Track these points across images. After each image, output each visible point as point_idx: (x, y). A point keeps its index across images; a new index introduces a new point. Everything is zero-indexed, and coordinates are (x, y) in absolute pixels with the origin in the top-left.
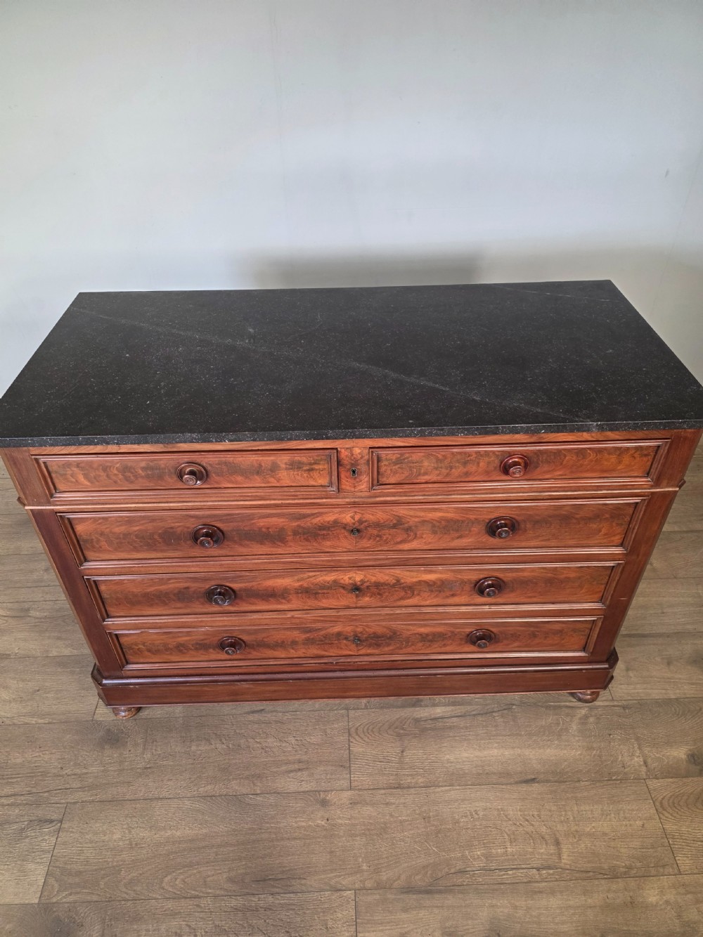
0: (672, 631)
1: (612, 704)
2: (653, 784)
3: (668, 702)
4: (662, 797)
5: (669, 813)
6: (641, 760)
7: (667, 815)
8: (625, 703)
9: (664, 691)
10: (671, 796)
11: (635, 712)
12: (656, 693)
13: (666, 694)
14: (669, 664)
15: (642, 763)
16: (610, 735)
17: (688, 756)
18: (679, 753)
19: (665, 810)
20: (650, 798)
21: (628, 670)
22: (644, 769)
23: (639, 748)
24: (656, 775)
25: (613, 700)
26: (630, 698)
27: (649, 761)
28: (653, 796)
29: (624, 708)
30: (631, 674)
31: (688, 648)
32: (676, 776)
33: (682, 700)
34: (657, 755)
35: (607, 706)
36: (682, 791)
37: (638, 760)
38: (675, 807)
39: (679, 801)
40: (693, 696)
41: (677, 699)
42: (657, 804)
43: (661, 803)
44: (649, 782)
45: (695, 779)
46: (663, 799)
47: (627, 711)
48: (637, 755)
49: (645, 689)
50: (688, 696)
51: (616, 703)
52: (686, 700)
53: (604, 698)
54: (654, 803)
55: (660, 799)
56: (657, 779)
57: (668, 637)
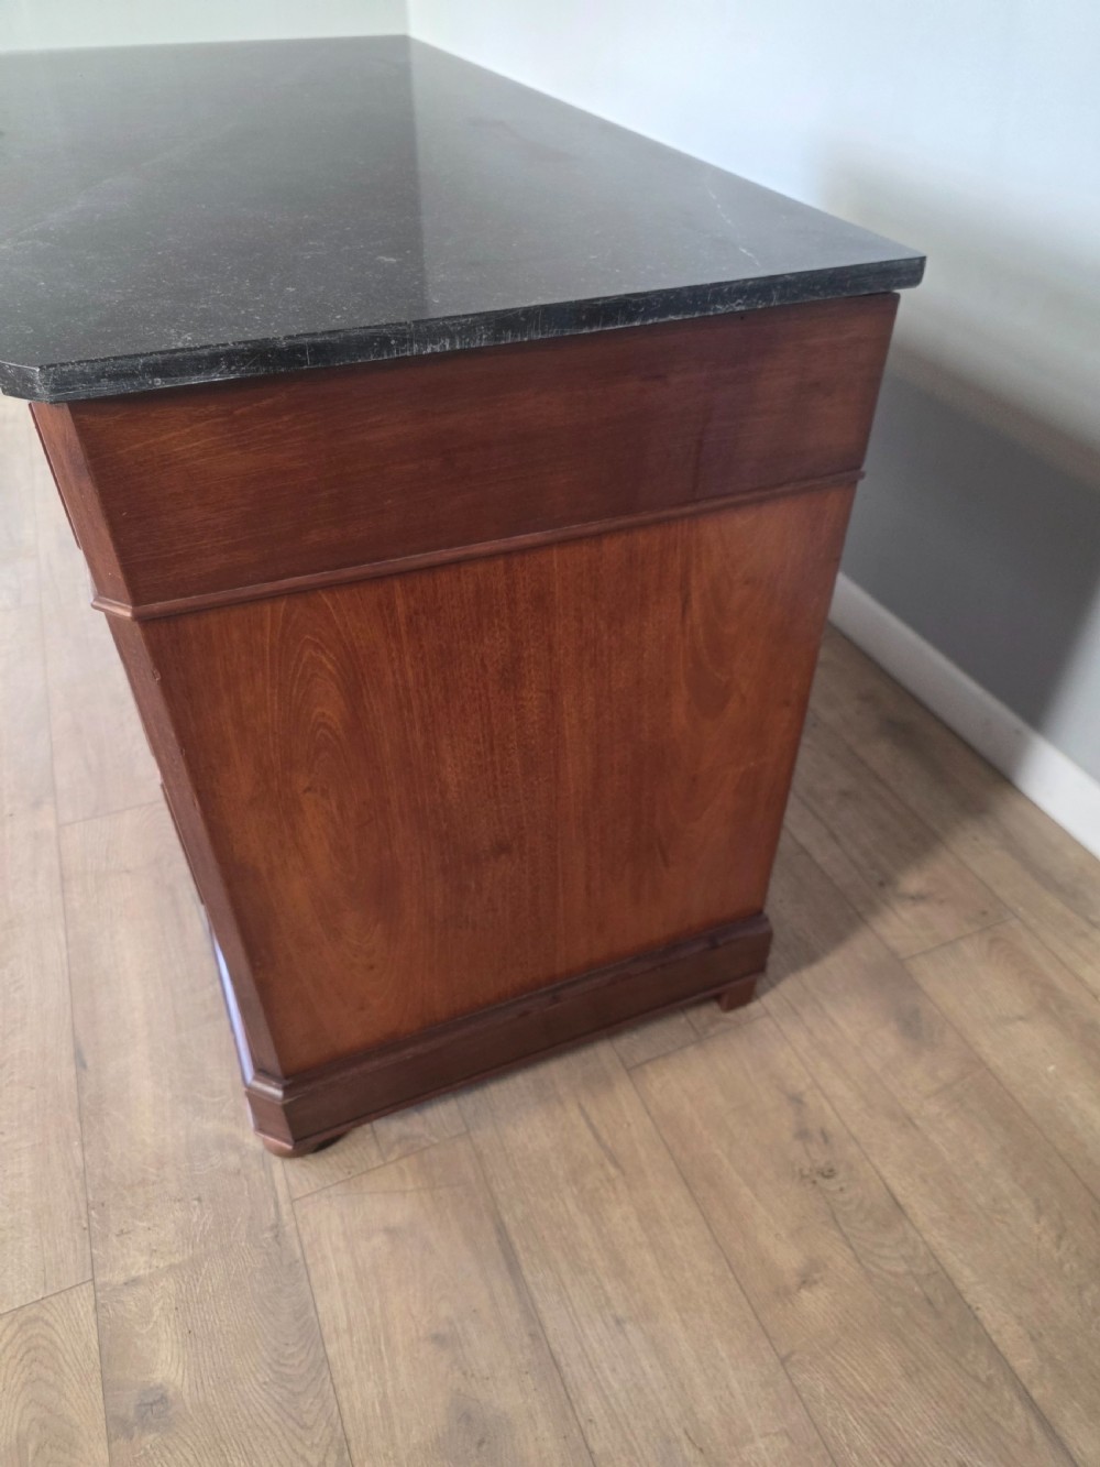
0: (555, 1347)
1: (281, 1198)
2: (83, 1303)
3: (311, 1334)
4: (51, 1320)
5: (14, 1337)
6: (142, 1272)
7: (9, 1333)
8: (289, 1228)
9: (343, 1324)
10: (52, 1342)
11: (268, 1254)
12: (334, 1305)
13: (336, 1330)
14: (438, 1339)
15: (133, 1273)
16: (199, 1200)
17: (161, 1386)
18: (167, 1366)
19: (21, 1326)
20: (49, 1293)
21: (390, 1232)
22: (119, 1278)
23: (171, 1267)
24: (103, 1306)
25: (293, 1201)
26: (306, 1239)
27: (141, 1291)
28: (53, 1299)
29: (277, 1229)
30: (379, 1240)
31: (510, 1396)
32: (106, 1358)
33: (325, 1373)
34: (156, 1311)
35: (274, 1188)
36: (67, 1369)
37: (139, 1265)
38: (28, 1351)
39: (41, 1362)
40: (345, 1406)
41: (326, 1359)
42: (34, 1311)
43: (36, 1319)
44: (87, 1290)
45: (100, 1404)
46: (47, 1323)
47: (268, 1235)
48: (155, 1263)
49: (340, 1275)
50: (343, 1392)
51: (285, 1208)
52: (328, 1386)
53: (293, 1181)
54: (37, 1301)
55: (47, 1316)
56: (96, 1309)
57: (532, 1336)
